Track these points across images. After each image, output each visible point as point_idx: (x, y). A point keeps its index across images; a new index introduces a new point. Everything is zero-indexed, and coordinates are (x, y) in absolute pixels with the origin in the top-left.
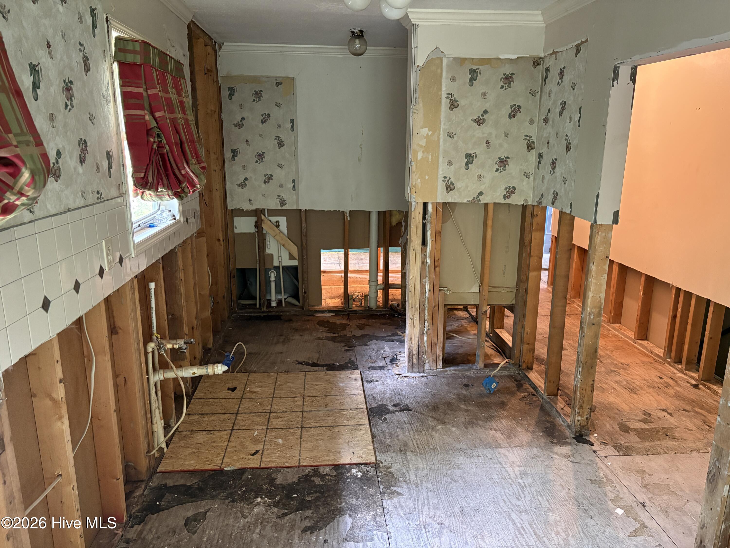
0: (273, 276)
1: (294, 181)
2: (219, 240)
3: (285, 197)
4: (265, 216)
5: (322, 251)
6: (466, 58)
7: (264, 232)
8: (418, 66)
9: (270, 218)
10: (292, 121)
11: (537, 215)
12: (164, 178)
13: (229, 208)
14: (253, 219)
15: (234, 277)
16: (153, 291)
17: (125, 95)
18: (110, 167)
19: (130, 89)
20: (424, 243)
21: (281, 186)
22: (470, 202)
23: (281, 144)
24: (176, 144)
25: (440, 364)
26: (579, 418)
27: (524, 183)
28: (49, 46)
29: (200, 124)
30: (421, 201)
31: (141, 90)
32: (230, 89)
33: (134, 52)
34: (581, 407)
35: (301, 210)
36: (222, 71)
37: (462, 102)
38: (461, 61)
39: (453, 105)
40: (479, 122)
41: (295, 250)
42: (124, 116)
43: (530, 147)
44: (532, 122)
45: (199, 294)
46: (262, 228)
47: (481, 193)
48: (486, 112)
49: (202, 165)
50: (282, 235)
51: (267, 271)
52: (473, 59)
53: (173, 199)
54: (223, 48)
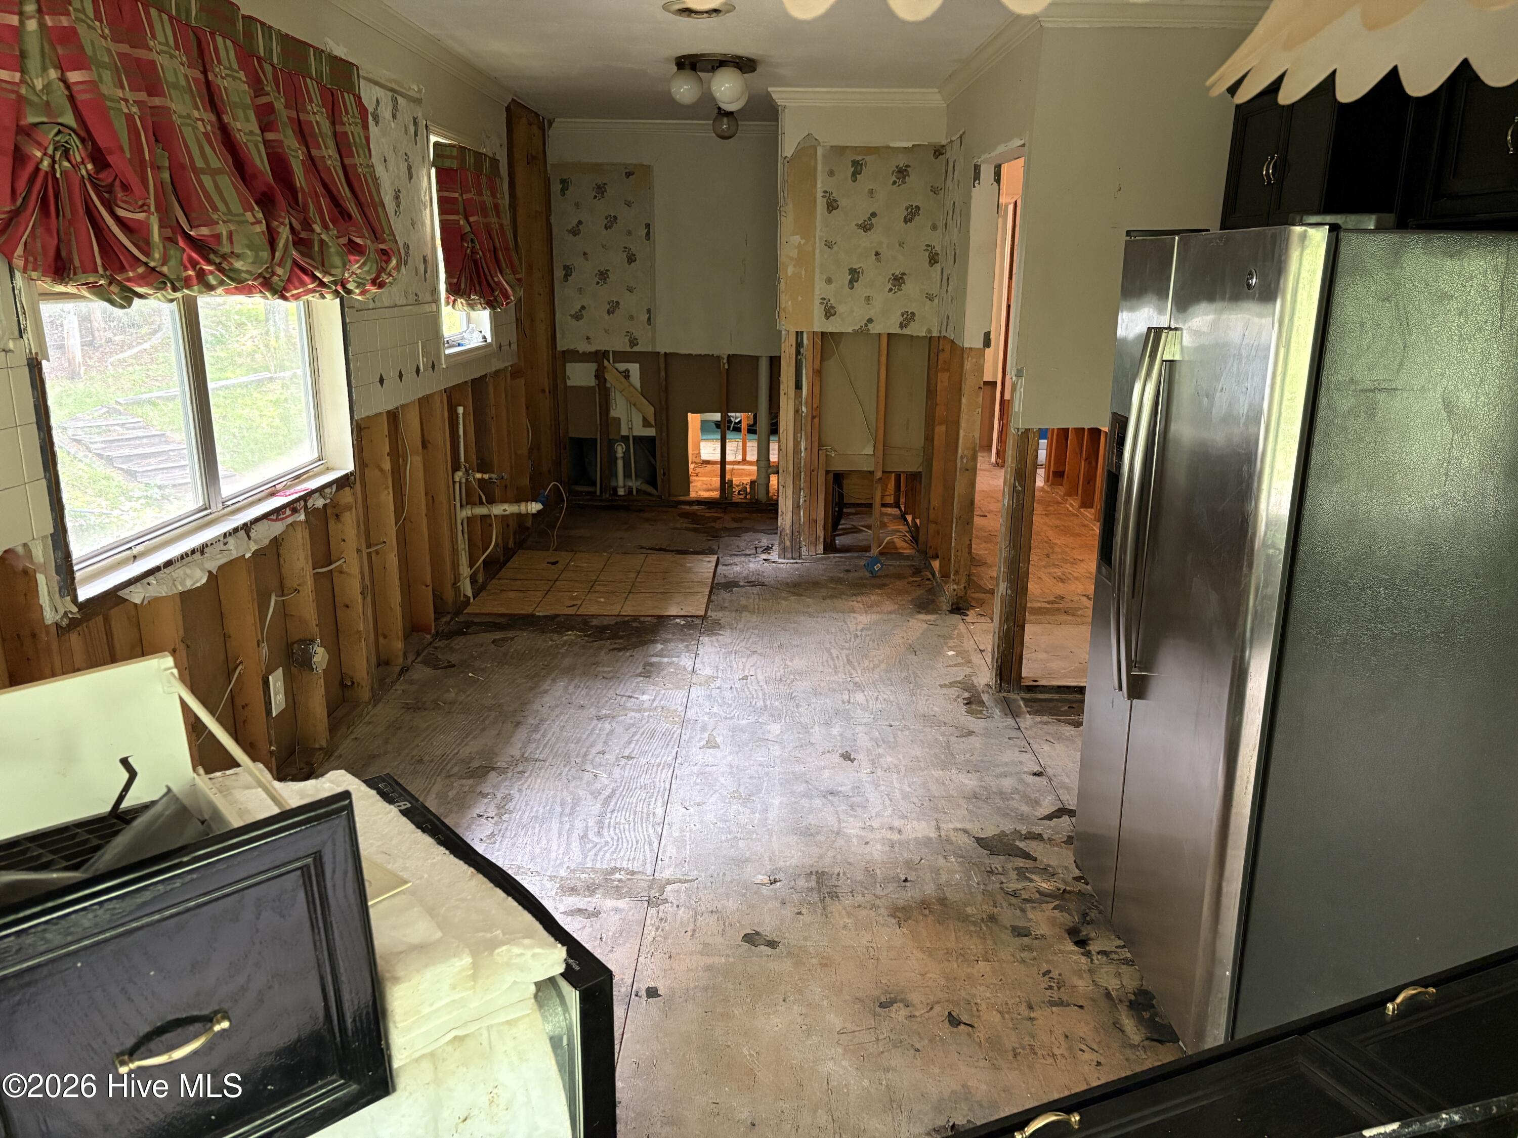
0: (620, 450)
1: (649, 311)
2: (543, 391)
3: (636, 334)
4: (609, 361)
5: (689, 415)
6: (847, 147)
7: (608, 385)
8: (786, 157)
9: (617, 365)
10: (648, 226)
11: (943, 350)
12: (477, 286)
13: (559, 349)
14: (593, 367)
15: (565, 448)
16: (461, 416)
17: (441, 200)
18: (426, 272)
19: (445, 194)
20: (798, 386)
21: (631, 318)
22: (856, 333)
23: (631, 259)
24: (490, 251)
25: (821, 548)
26: (955, 587)
27: (926, 308)
28: (385, 161)
29: (520, 230)
30: (793, 329)
31: (456, 195)
32: (563, 182)
33: (451, 157)
34: (956, 572)
35: (659, 353)
36: (551, 160)
37: (842, 202)
38: (839, 150)
39: (832, 206)
40: (866, 227)
41: (650, 412)
42: (440, 221)
43: (933, 260)
44: (934, 227)
45: (516, 454)
46: (605, 379)
47: (870, 321)
48: (874, 215)
49: (518, 276)
50: (632, 389)
51: (611, 443)
52: (856, 147)
53: (485, 308)
54: (554, 125)
